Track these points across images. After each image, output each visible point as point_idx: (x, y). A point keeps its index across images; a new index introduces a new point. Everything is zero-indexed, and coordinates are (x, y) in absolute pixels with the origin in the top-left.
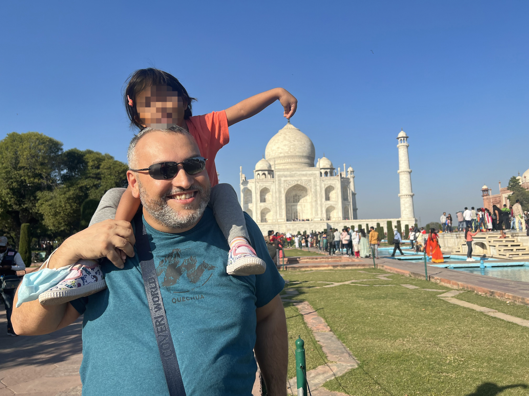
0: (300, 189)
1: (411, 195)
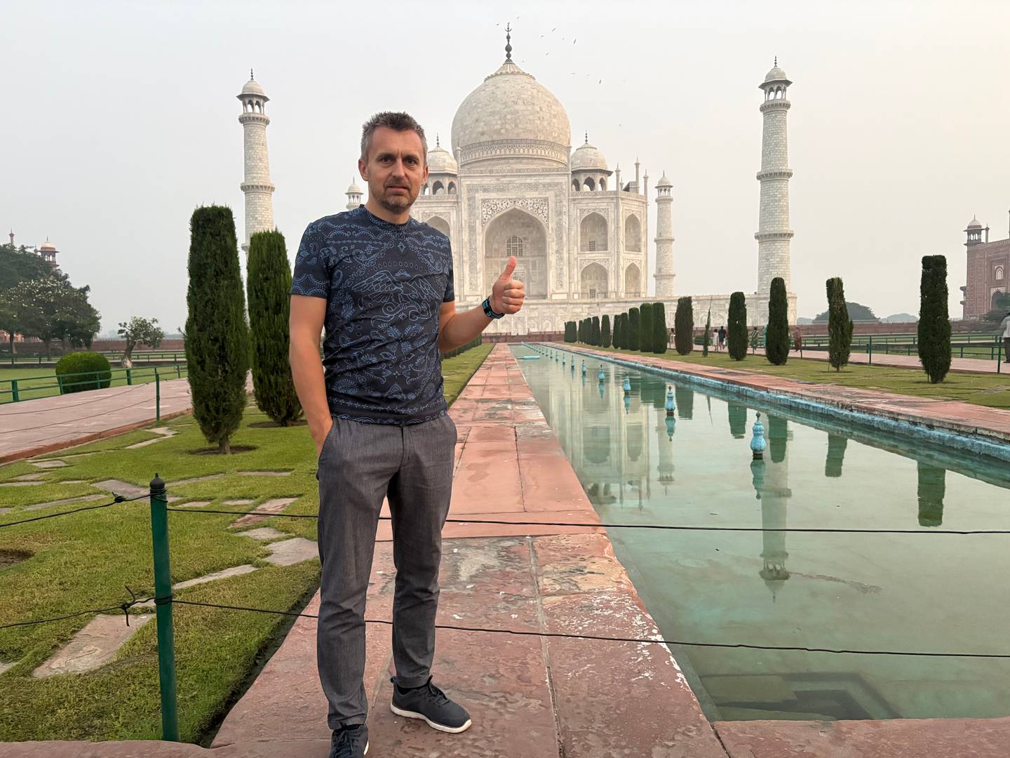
1: (785, 235)
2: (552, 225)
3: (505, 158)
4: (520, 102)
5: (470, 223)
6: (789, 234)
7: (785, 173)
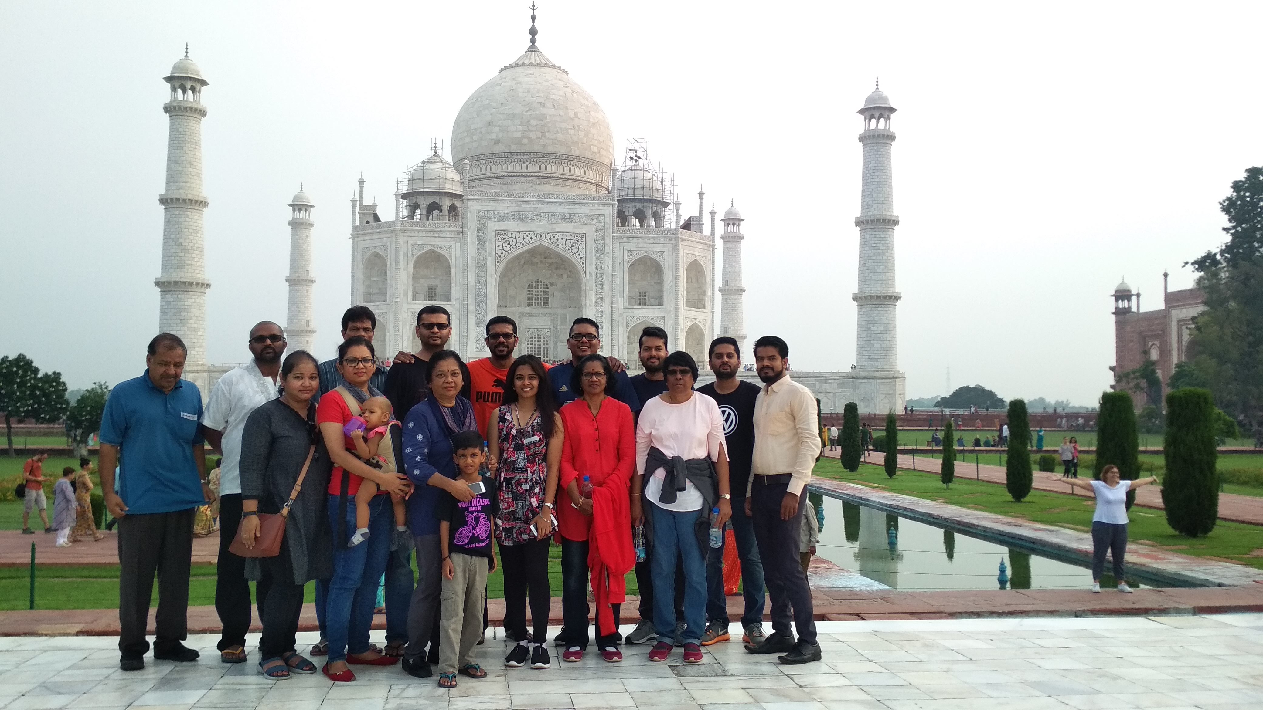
0: (551, 264)
1: (891, 297)
2: (590, 269)
3: (526, 177)
4: (549, 105)
5: (479, 260)
6: (895, 297)
7: (889, 220)
